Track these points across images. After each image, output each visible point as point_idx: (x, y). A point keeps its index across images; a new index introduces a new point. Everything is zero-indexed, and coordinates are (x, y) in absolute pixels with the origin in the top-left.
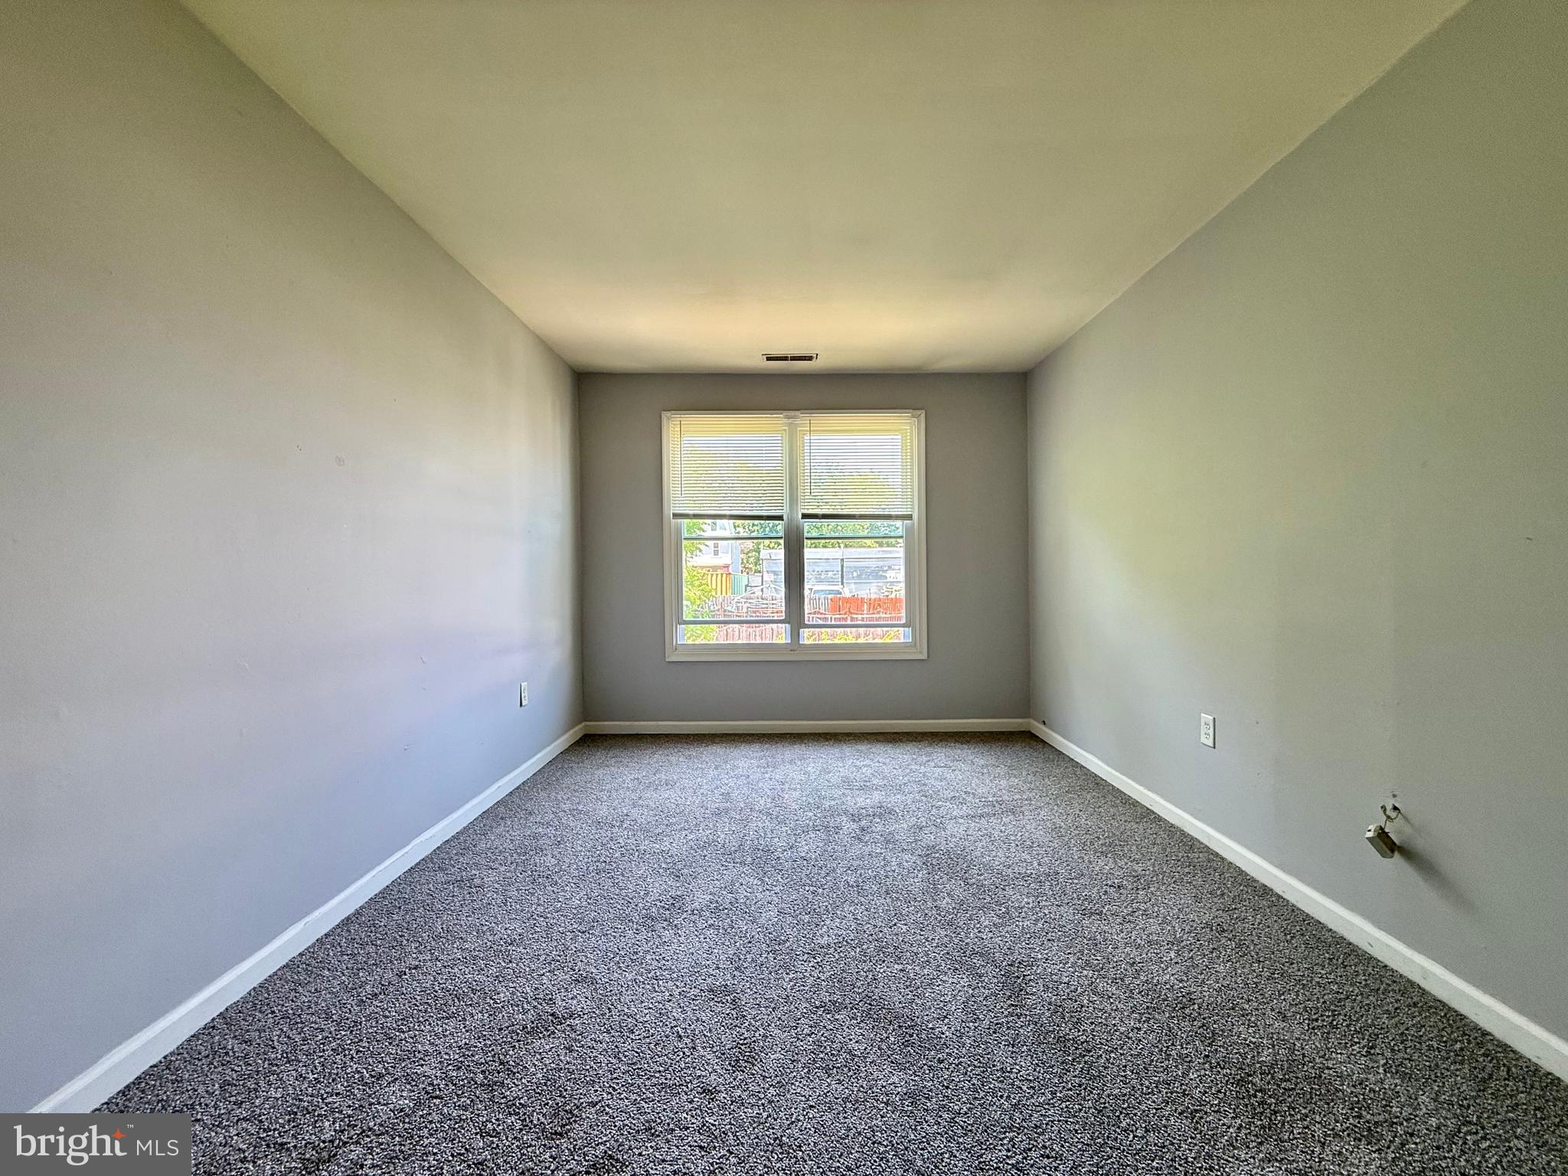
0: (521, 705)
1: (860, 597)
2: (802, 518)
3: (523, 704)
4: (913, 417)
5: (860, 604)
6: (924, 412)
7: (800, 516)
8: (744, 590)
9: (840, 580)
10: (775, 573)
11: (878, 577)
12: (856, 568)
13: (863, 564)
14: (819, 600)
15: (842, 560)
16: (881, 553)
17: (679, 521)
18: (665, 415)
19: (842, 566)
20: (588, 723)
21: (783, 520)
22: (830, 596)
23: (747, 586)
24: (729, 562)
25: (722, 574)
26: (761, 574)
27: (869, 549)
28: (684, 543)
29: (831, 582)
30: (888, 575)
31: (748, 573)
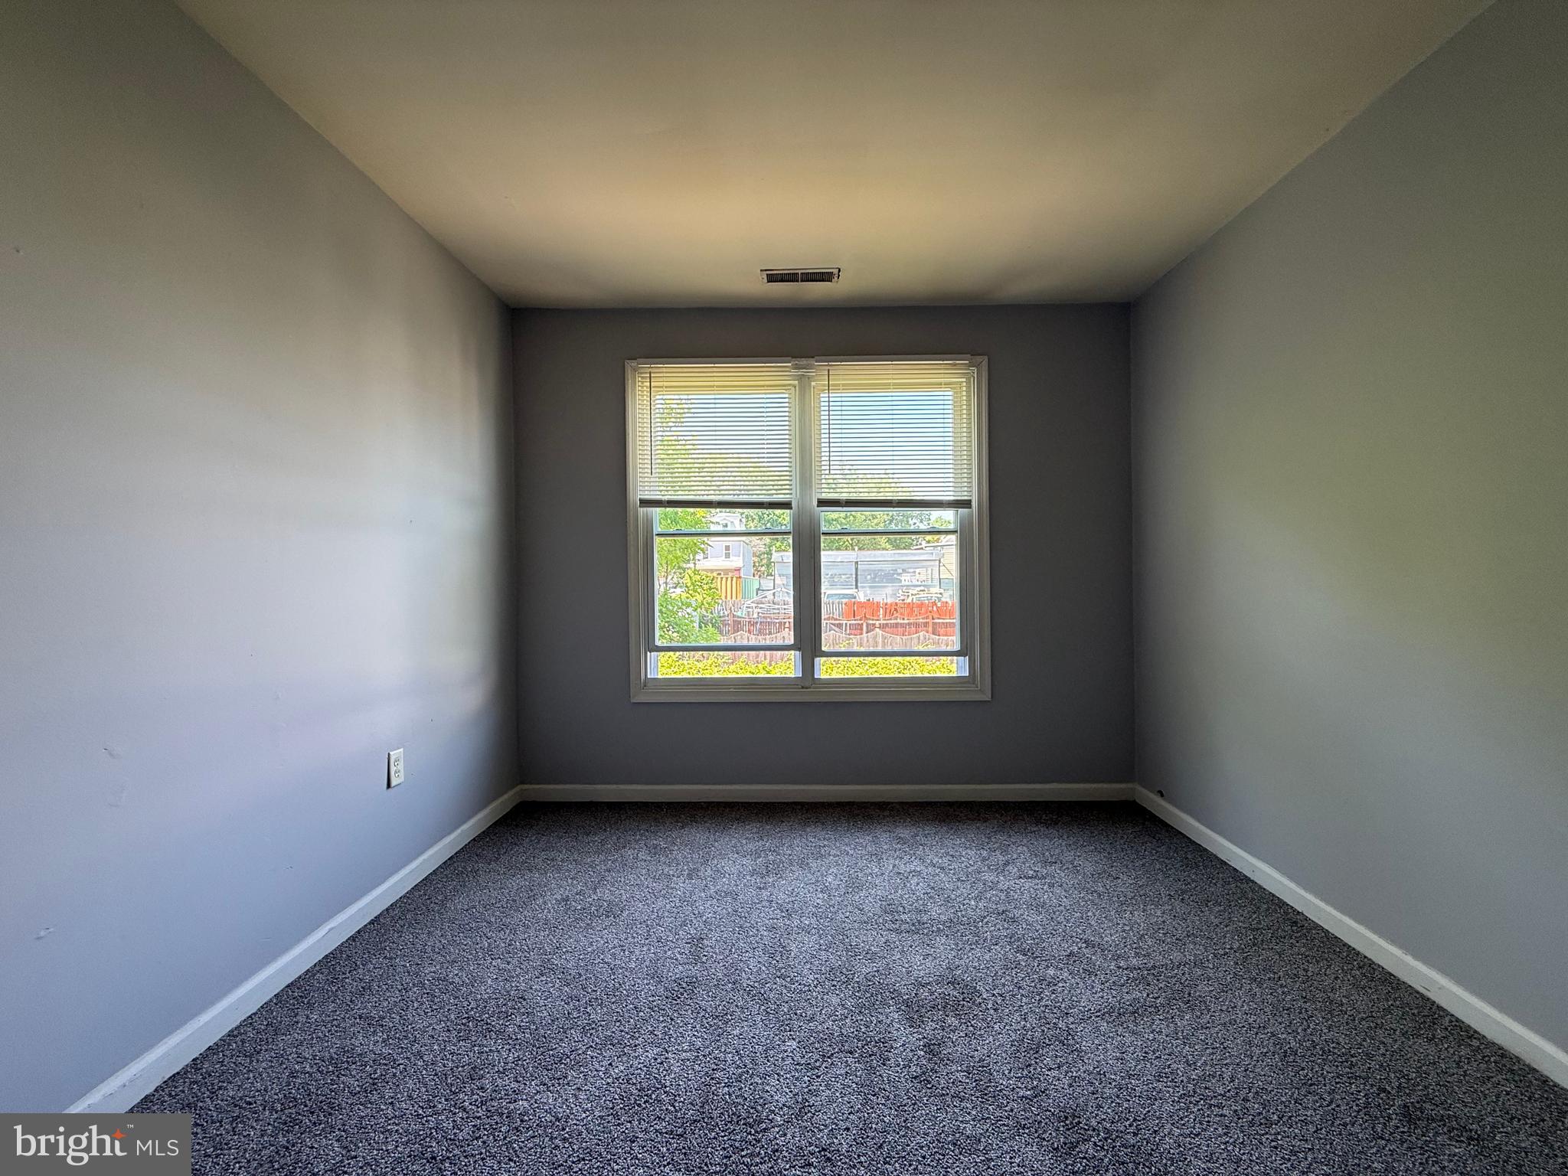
0: (389, 786)
1: (875, 601)
2: (818, 506)
3: (394, 783)
4: (971, 365)
5: (876, 608)
6: (986, 358)
7: (815, 503)
8: (755, 593)
9: (854, 584)
10: (787, 576)
11: (893, 580)
12: (870, 572)
13: (879, 567)
14: (833, 604)
15: (857, 563)
16: (896, 555)
17: (650, 509)
18: (630, 365)
19: (857, 569)
20: (526, 787)
21: (791, 508)
22: (844, 601)
23: (758, 589)
24: (742, 565)
25: (732, 578)
26: (773, 578)
27: (884, 552)
28: (657, 540)
29: (845, 585)
30: (903, 578)
31: (760, 577)
